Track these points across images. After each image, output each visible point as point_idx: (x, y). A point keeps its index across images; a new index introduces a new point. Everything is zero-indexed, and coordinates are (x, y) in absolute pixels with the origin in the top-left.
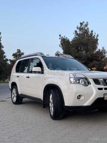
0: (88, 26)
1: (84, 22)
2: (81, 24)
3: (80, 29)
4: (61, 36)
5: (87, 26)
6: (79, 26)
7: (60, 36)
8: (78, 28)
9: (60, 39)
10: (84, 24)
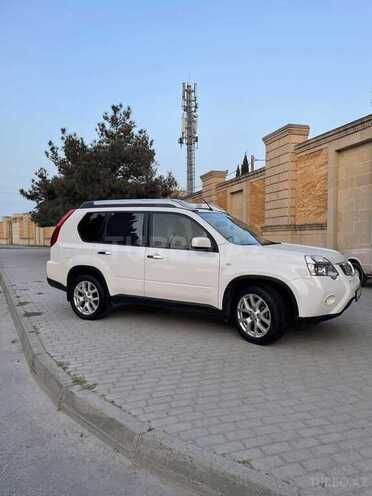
0: (132, 118)
1: (121, 106)
2: (115, 109)
3: (114, 121)
4: (68, 133)
5: (128, 118)
6: (111, 113)
7: (63, 131)
8: (106, 118)
9: (63, 138)
10: (122, 111)
